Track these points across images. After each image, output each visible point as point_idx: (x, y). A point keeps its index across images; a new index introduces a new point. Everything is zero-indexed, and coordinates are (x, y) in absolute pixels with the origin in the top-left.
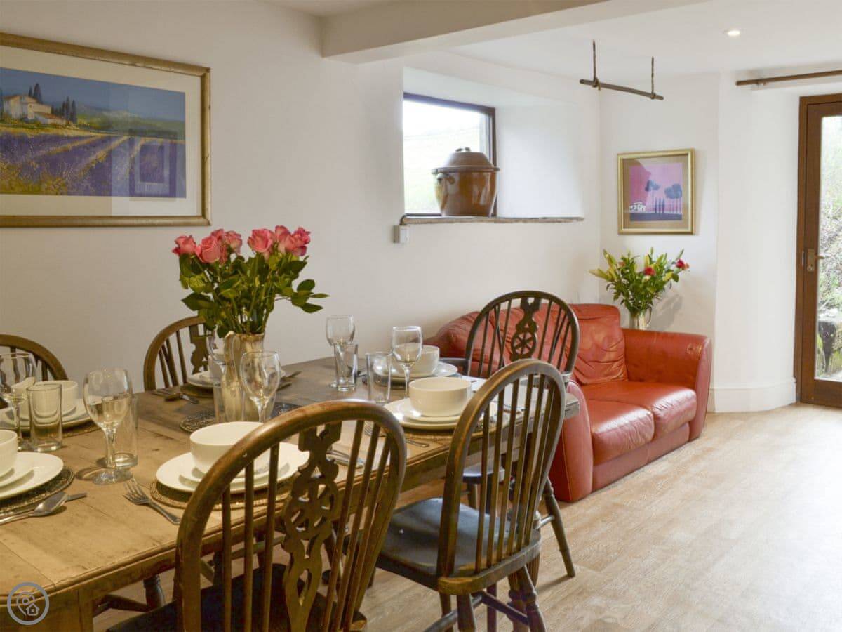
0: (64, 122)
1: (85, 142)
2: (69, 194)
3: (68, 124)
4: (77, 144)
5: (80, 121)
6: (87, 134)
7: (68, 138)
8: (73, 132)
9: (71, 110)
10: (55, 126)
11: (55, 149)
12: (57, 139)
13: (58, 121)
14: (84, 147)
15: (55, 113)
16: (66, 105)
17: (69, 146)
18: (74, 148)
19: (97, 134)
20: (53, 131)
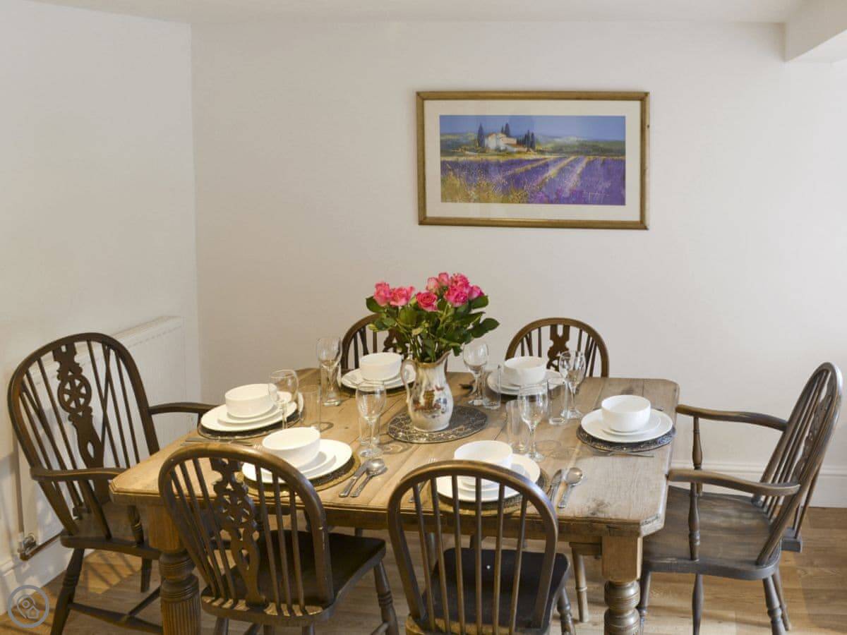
0: (526, 149)
1: (541, 163)
2: (528, 202)
3: (528, 150)
4: (535, 165)
5: (537, 147)
6: (542, 157)
7: (529, 161)
8: (532, 156)
9: (531, 140)
10: (519, 152)
11: (519, 170)
12: (521, 162)
13: (521, 149)
14: (540, 166)
15: (520, 143)
16: (527, 137)
17: (529, 167)
18: (533, 168)
19: (550, 156)
20: (517, 157)
